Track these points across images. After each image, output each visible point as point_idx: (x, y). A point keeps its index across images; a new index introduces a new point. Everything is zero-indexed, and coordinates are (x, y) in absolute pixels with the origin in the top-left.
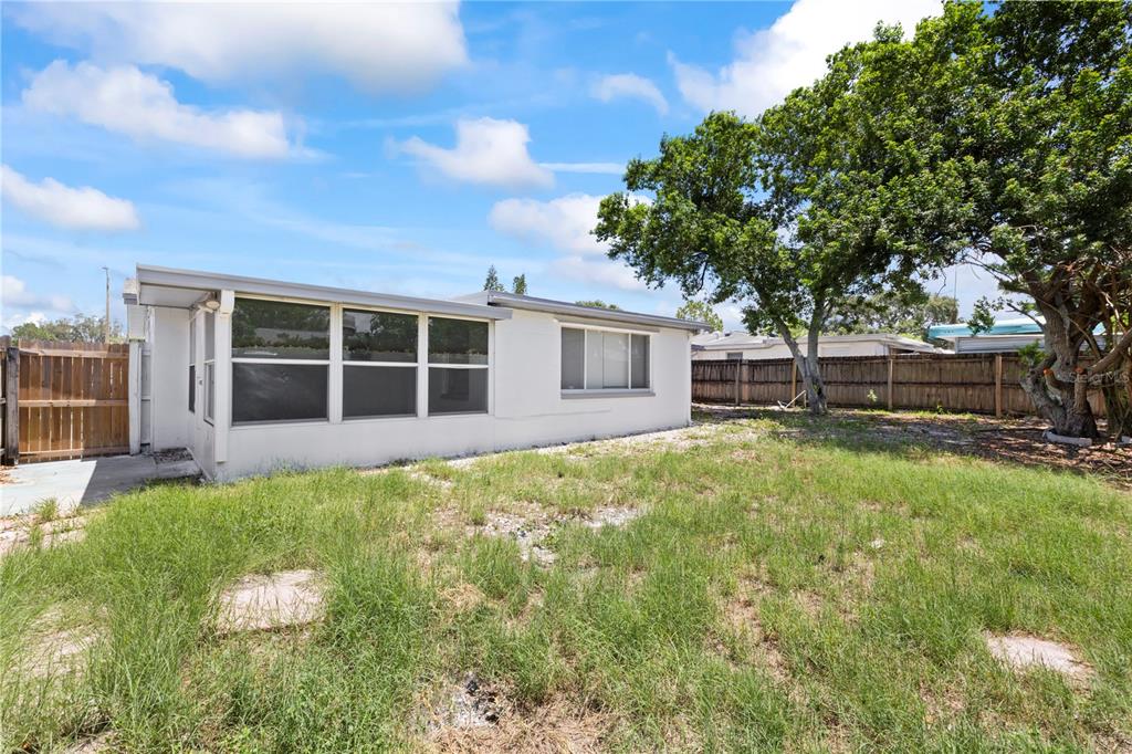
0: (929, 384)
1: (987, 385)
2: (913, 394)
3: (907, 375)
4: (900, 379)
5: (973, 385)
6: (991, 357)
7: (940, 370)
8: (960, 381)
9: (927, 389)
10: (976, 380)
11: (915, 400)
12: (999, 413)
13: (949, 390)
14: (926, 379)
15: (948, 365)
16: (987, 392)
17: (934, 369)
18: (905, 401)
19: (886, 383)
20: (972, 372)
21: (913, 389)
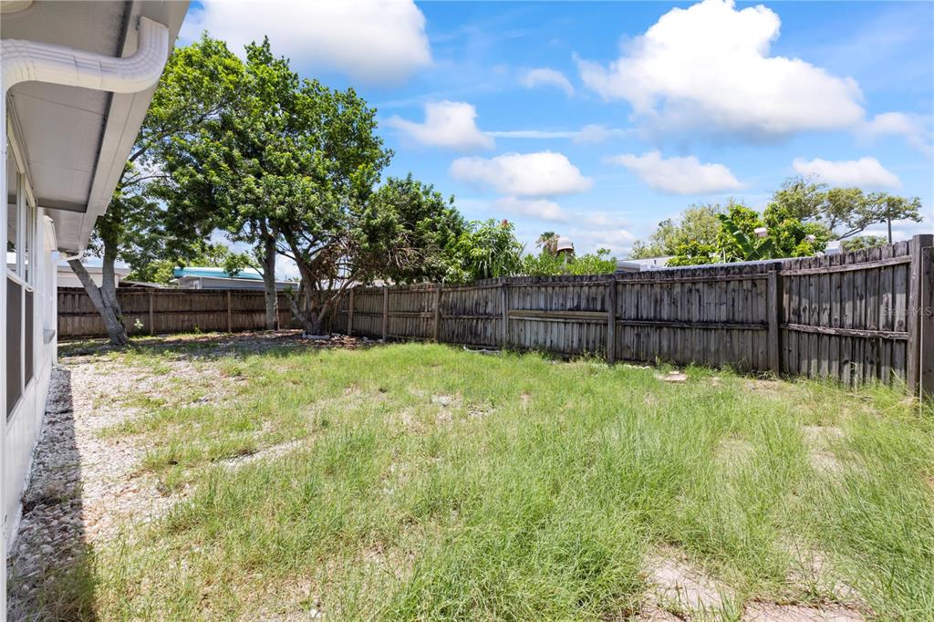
0: (183, 312)
1: (222, 311)
2: (171, 321)
3: (165, 306)
4: (160, 308)
5: (214, 312)
6: (224, 293)
7: (191, 301)
8: (204, 308)
9: (181, 317)
10: (215, 309)
11: (172, 326)
12: (230, 330)
13: (198, 316)
14: (181, 308)
15: (197, 298)
16: (222, 317)
17: (186, 300)
18: (163, 327)
19: (148, 312)
20: (212, 303)
21: (170, 317)
